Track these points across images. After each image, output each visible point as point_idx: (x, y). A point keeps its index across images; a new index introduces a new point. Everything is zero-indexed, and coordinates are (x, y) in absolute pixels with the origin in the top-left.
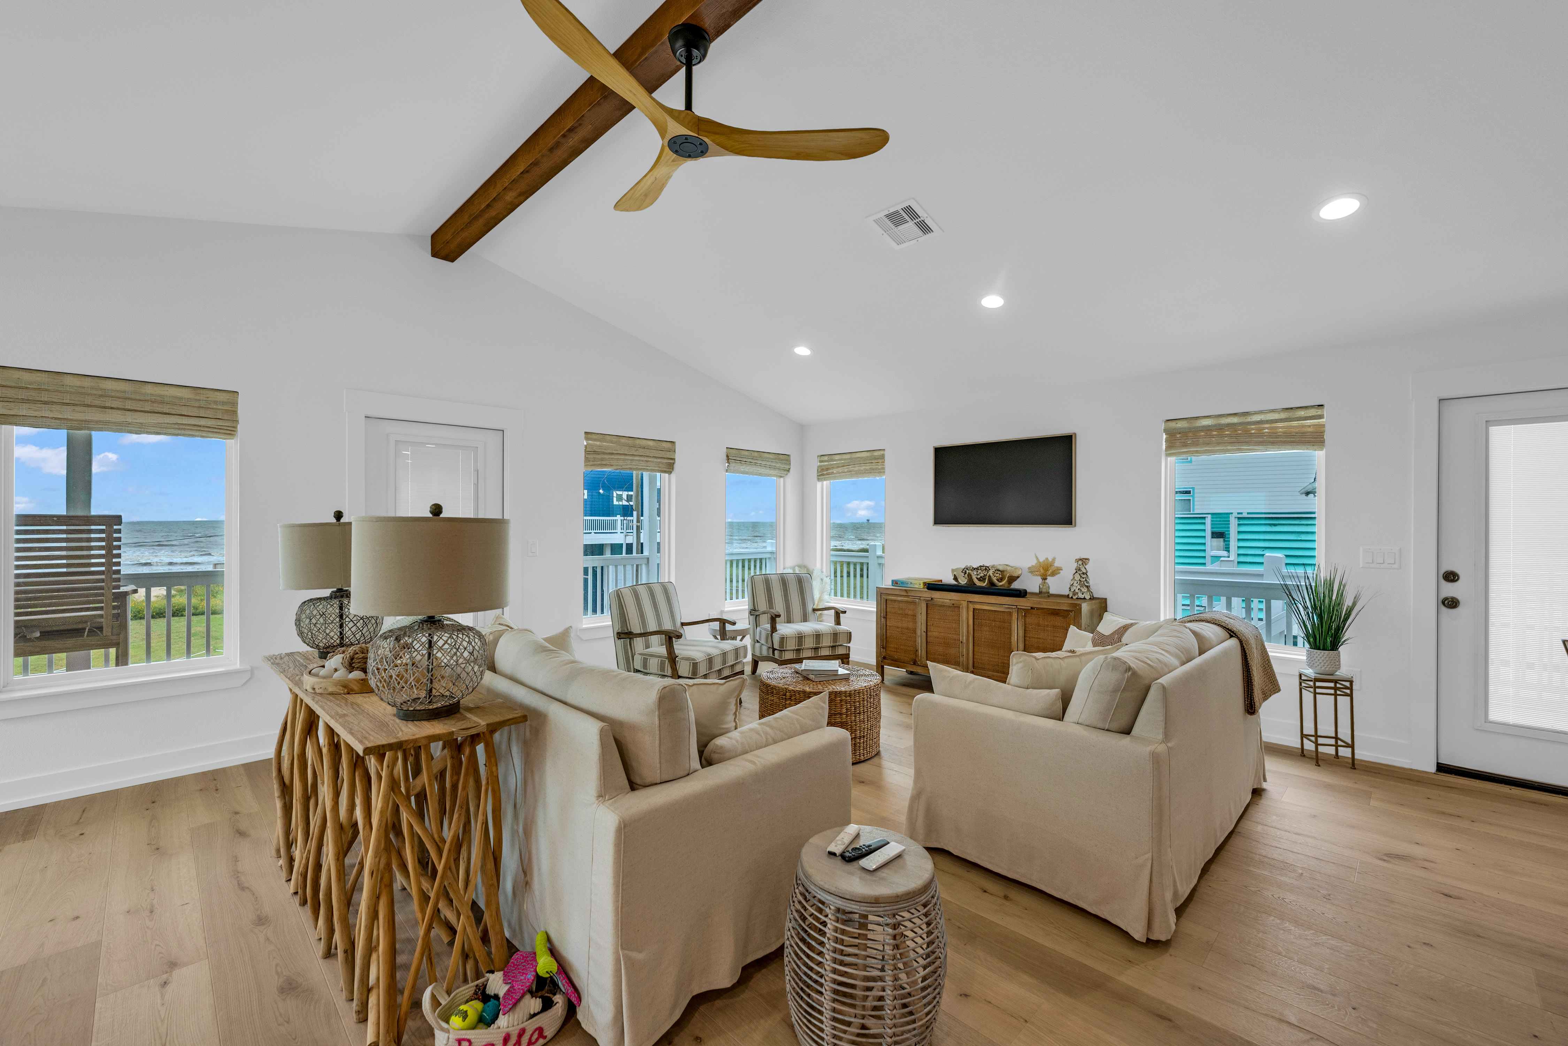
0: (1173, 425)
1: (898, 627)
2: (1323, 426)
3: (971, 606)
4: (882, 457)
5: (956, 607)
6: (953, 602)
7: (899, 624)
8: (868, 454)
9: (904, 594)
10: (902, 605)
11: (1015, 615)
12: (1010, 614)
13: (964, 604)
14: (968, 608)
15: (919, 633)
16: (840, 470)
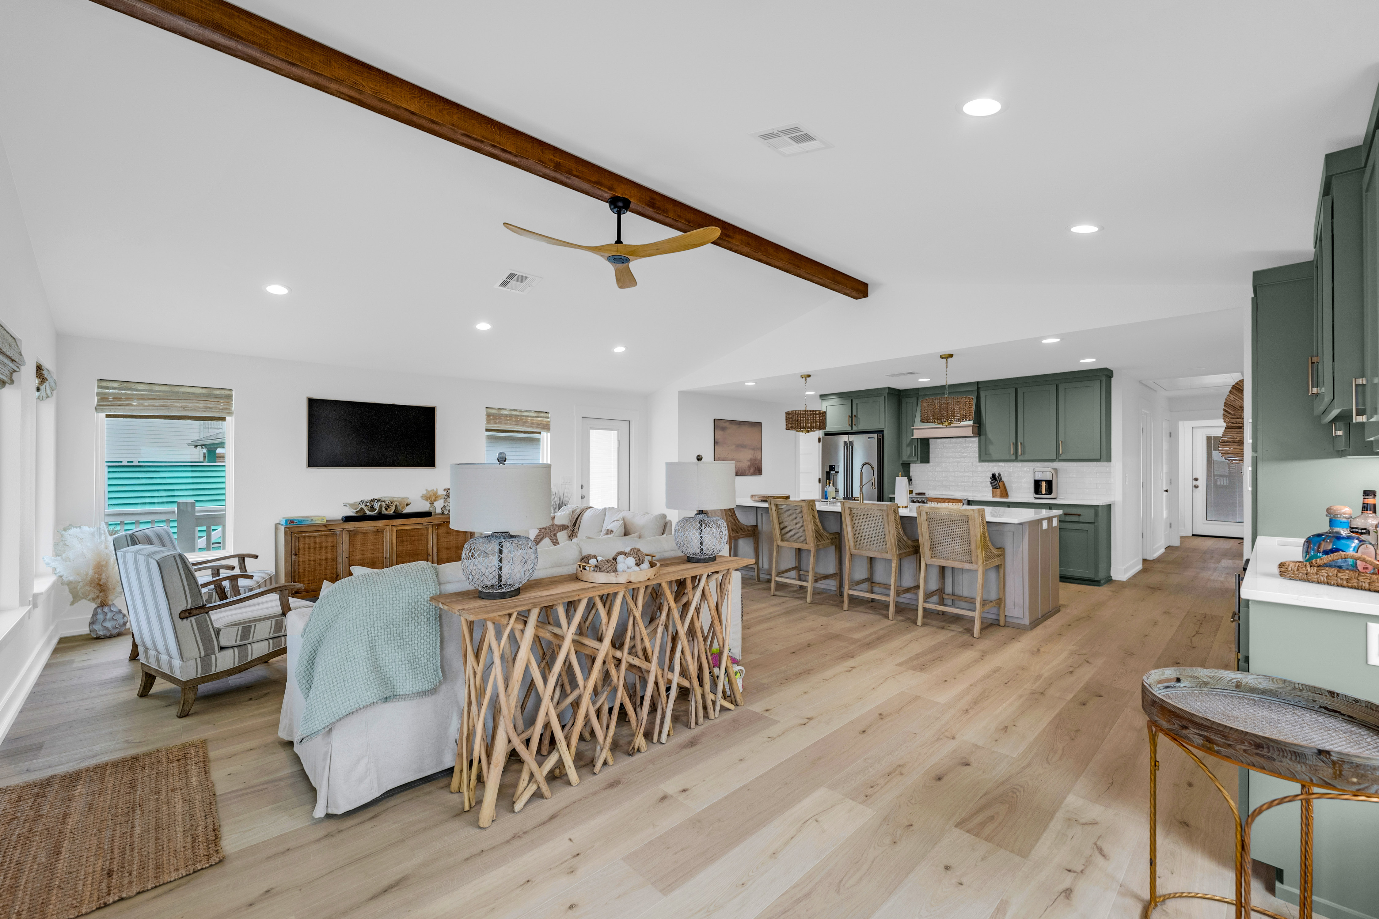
0: (490, 411)
1: (313, 561)
2: (549, 422)
3: (394, 529)
4: (230, 397)
5: (380, 531)
6: (377, 528)
7: (316, 557)
8: (204, 391)
9: (324, 528)
10: (321, 540)
11: (430, 530)
12: (427, 529)
13: (388, 528)
14: (392, 530)
15: (340, 560)
16: (151, 402)
